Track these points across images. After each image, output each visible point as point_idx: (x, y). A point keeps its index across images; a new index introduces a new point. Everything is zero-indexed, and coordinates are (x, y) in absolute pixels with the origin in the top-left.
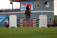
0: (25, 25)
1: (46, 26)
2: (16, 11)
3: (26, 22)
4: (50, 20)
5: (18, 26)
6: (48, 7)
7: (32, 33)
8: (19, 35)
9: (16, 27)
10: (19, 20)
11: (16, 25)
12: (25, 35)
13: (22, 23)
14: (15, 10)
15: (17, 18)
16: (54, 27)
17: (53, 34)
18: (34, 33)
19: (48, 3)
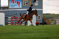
0: (14, 23)
1: (34, 24)
2: (4, 9)
3: (14, 20)
4: (39, 18)
5: (6, 24)
6: (37, 5)
7: (20, 32)
8: (7, 33)
9: (4, 25)
10: (7, 18)
11: (4, 23)
12: (13, 33)
13: (10, 21)
14: (3, 7)
15: (5, 16)
16: (43, 25)
17: (42, 32)
18: (23, 31)
19: (37, 1)
